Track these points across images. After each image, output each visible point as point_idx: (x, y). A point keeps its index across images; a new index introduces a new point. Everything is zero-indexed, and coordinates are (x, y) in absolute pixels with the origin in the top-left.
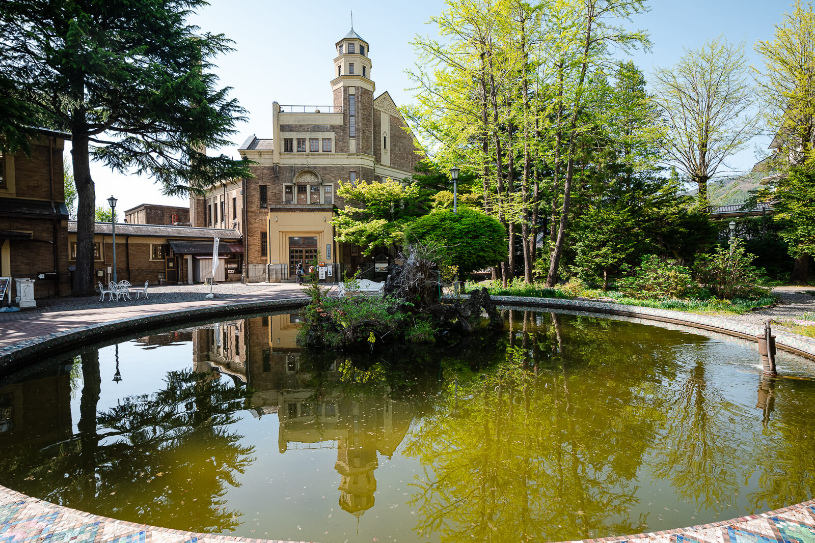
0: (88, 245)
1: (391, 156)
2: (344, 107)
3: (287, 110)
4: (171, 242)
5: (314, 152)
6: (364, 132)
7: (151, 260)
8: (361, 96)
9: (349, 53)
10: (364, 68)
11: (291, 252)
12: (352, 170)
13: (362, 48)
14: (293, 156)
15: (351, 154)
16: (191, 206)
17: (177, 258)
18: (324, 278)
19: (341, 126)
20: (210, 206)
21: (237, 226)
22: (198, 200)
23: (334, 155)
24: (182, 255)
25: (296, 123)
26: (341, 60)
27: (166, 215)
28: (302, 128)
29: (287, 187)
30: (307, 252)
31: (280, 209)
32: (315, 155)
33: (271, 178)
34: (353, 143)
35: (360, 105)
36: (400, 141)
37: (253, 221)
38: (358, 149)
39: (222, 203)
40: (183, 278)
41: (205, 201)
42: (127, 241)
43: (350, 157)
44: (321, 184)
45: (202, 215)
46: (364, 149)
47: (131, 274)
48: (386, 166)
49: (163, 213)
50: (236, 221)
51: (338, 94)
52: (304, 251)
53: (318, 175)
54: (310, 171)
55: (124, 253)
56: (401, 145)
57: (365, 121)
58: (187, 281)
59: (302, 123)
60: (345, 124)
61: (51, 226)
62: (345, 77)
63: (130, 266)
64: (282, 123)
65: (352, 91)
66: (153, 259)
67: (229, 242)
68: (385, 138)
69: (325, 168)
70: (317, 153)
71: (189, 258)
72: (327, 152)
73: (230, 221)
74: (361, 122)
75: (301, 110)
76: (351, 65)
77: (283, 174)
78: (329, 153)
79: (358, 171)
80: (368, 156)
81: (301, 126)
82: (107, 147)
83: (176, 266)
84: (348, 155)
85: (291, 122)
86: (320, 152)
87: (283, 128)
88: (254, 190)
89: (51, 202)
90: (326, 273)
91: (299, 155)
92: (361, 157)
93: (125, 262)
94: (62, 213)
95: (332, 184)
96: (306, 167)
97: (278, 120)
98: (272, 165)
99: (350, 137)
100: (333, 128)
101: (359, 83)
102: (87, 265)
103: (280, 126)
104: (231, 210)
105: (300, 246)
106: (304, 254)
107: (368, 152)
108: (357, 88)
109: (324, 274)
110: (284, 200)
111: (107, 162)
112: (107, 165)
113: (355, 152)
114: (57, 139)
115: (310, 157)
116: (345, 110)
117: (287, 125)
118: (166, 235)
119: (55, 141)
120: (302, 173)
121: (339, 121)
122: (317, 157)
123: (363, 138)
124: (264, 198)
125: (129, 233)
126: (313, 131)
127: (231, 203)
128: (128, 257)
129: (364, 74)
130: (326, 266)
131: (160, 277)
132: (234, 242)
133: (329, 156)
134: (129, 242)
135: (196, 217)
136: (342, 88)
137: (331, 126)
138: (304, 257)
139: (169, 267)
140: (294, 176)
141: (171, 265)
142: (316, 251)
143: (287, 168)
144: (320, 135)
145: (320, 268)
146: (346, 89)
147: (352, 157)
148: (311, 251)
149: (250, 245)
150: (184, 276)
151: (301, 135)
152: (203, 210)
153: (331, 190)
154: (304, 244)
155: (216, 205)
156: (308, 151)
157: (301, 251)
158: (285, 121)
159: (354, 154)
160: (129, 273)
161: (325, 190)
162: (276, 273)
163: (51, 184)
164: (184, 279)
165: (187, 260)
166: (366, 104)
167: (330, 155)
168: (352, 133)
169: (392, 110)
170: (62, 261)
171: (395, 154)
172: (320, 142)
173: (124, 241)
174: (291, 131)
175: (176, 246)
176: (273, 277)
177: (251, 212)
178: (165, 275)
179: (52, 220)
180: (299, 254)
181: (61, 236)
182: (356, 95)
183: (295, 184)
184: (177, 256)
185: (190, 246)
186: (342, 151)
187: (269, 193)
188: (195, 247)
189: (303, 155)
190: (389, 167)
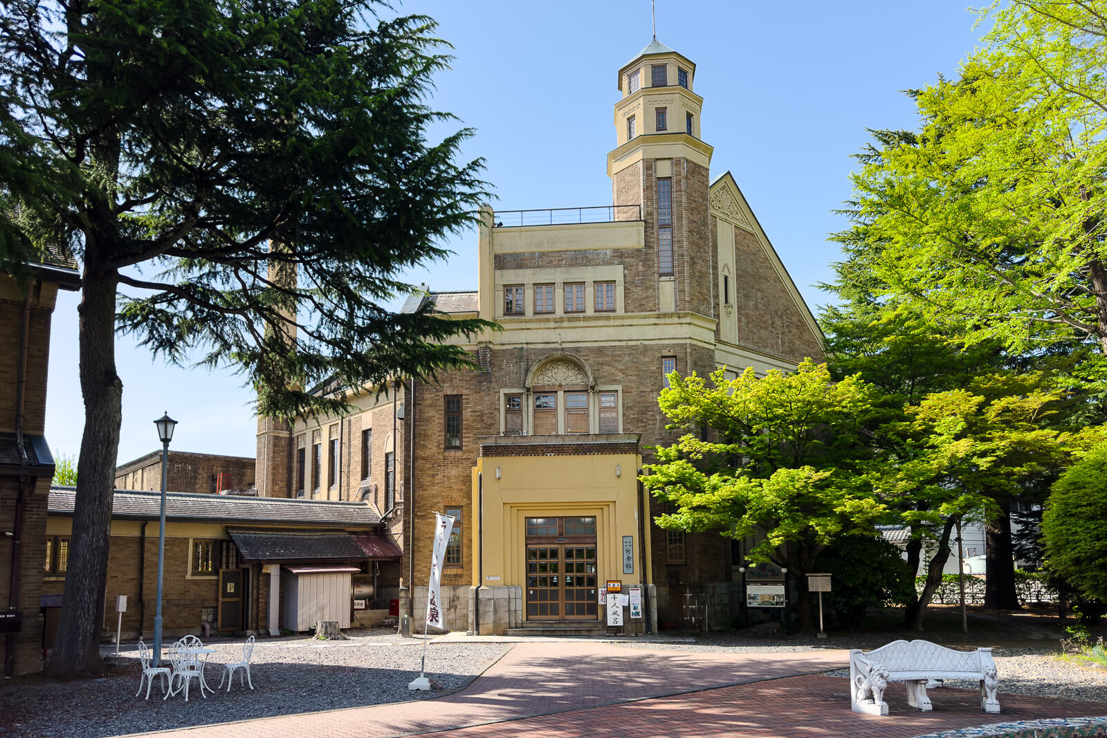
0: (98, 541)
1: (739, 321)
2: (646, 205)
3: (508, 220)
4: (234, 533)
5: (574, 314)
6: (693, 263)
7: (188, 577)
8: (687, 178)
9: (653, 87)
10: (689, 116)
11: (530, 554)
12: (666, 353)
13: (683, 74)
14: (524, 325)
15: (665, 315)
16: (259, 454)
17: (246, 571)
18: (621, 623)
19: (638, 250)
20: (302, 451)
21: (372, 495)
22: (276, 438)
23: (623, 318)
24: (259, 565)
25: (533, 249)
26: (635, 104)
27: (203, 475)
28: (546, 259)
29: (510, 398)
30: (569, 554)
31: (506, 447)
32: (578, 319)
33: (472, 378)
34: (667, 292)
35: (684, 199)
36: (757, 286)
37: (426, 480)
38: (679, 302)
39: (332, 443)
40: (257, 620)
41: (291, 440)
42: (143, 532)
43: (662, 321)
44: (593, 388)
45: (282, 471)
46: (695, 303)
47: (146, 612)
48: (732, 345)
49: (195, 471)
50: (370, 482)
51: (628, 178)
52: (561, 553)
53: (587, 368)
54: (568, 359)
55: (134, 562)
56: (759, 294)
57: (696, 237)
58: (266, 627)
59: (546, 248)
60: (648, 245)
61: (13, 494)
62: (645, 138)
63: (144, 592)
64: (499, 251)
65: (664, 170)
66: (193, 574)
67: (354, 533)
68: (726, 278)
69: (600, 351)
70: (581, 315)
71: (274, 571)
72: (604, 312)
73: (353, 483)
74: (688, 238)
75: (543, 219)
76: (661, 113)
77: (500, 368)
78: (611, 314)
79: (680, 355)
80: (703, 319)
81: (543, 255)
82: (154, 300)
83: (243, 590)
84: (658, 317)
85: (520, 246)
86: (590, 312)
87: (501, 262)
88: (431, 406)
89: (15, 435)
90: (626, 609)
91: (540, 321)
92: (688, 320)
93: (136, 583)
94: (42, 461)
95: (619, 388)
96: (557, 350)
97: (491, 243)
98: (475, 348)
99: (661, 275)
100: (620, 256)
101: (679, 150)
102: (91, 593)
103: (496, 256)
104: (357, 458)
105: (550, 539)
106: (561, 560)
107: (702, 308)
108: (676, 162)
109: (620, 612)
110: (502, 429)
111: (145, 336)
112: (146, 342)
113: (672, 309)
114: (43, 285)
115: (566, 324)
116: (649, 214)
117: (510, 255)
118: (224, 516)
119: (38, 289)
120: (545, 365)
121: (634, 238)
122: (581, 324)
123: (692, 276)
124: (453, 427)
125: (149, 513)
126: (571, 265)
127: (357, 442)
128: (141, 570)
129: (689, 132)
130: (623, 590)
131: (204, 617)
132: (365, 533)
133: (611, 322)
134: (147, 534)
135: (270, 477)
136: (641, 165)
137: (616, 250)
138: (562, 567)
139: (225, 594)
140: (527, 371)
141: (231, 588)
142: (592, 553)
143: (511, 352)
144: (589, 274)
145: (610, 596)
146: (649, 165)
147: (668, 320)
148: (580, 553)
149: (419, 539)
150: (261, 615)
151: (544, 276)
152: (285, 461)
153: (616, 402)
154: (561, 534)
155: (316, 448)
156: (559, 312)
157: (554, 554)
158: (507, 245)
159: (671, 315)
160: (142, 607)
161: (600, 402)
162: (496, 611)
163: (19, 392)
164: (261, 624)
165: (268, 575)
166: (696, 197)
167: (614, 318)
168: (666, 266)
169: (739, 216)
170: (30, 580)
171: (747, 316)
172: (590, 290)
173: (136, 533)
174: (520, 266)
175: (247, 543)
176: (488, 620)
177: (424, 459)
178: (216, 614)
179: (17, 478)
180: (548, 561)
181: (32, 518)
182: (674, 180)
183: (528, 390)
184: (246, 566)
185: (276, 543)
186: (641, 307)
187: (467, 414)
188: (286, 544)
189: (548, 320)
190: (738, 347)
